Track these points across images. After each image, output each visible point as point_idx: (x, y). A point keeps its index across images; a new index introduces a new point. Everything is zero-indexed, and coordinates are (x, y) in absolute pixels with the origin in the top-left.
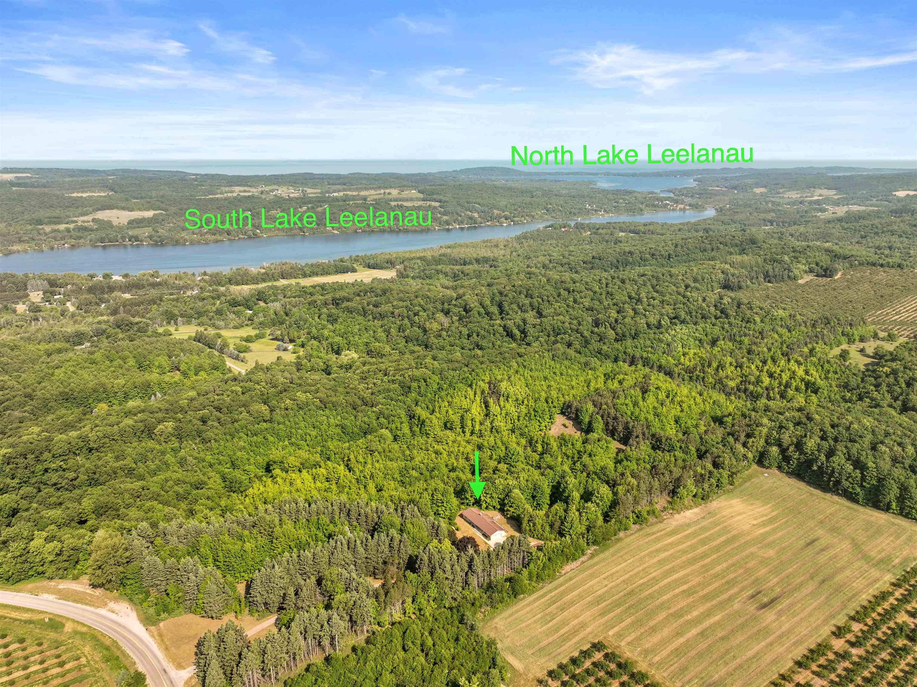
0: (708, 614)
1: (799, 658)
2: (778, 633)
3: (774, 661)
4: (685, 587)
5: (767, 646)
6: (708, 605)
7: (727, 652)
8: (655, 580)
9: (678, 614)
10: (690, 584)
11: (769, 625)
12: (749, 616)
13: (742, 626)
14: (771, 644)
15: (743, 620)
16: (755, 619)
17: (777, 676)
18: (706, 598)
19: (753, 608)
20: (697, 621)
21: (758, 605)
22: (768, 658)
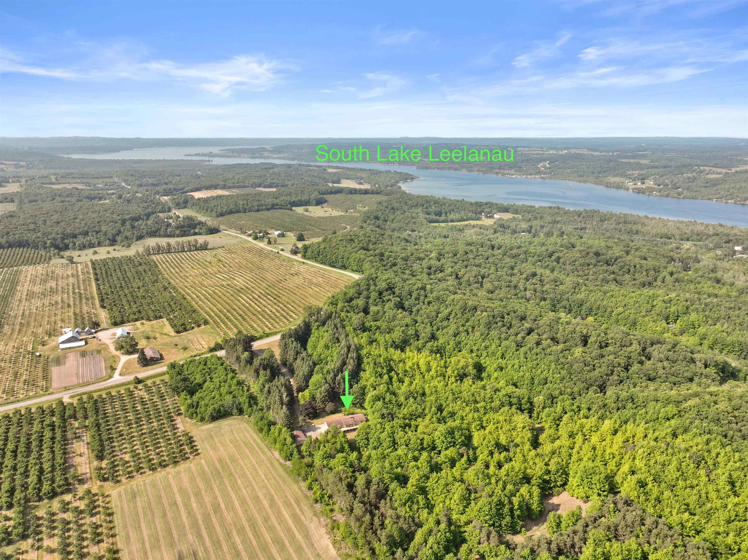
0: (190, 513)
1: (120, 555)
2: (149, 554)
3: (128, 537)
4: (223, 506)
5: (143, 539)
6: (199, 517)
7: (153, 514)
8: (237, 490)
9: (198, 494)
10: (225, 511)
11: (161, 552)
12: (176, 541)
13: (169, 532)
14: (143, 543)
15: (175, 536)
16: (172, 545)
17: (117, 532)
18: (207, 518)
19: (183, 548)
20: (187, 505)
21: (185, 554)
22: (133, 536)
